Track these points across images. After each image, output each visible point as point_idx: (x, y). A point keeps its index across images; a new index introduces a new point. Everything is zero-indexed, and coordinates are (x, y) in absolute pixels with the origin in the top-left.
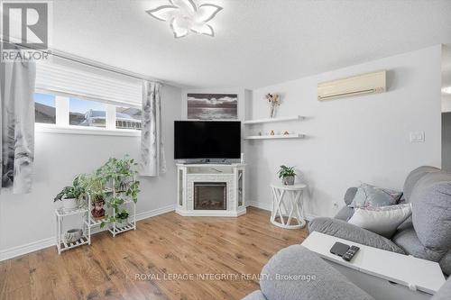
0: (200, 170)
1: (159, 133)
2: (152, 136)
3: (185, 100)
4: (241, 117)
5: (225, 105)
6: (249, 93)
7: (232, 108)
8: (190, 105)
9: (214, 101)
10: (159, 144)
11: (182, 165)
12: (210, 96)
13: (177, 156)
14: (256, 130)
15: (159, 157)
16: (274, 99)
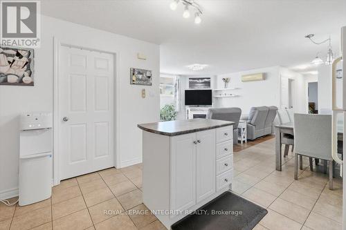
0: (195, 110)
1: (180, 95)
2: (178, 96)
3: (188, 81)
4: (212, 88)
5: (205, 82)
6: (216, 77)
7: (208, 84)
8: (190, 83)
9: (200, 81)
10: (180, 100)
11: (188, 108)
12: (198, 79)
13: (186, 104)
14: (219, 93)
15: (180, 104)
16: (226, 80)
